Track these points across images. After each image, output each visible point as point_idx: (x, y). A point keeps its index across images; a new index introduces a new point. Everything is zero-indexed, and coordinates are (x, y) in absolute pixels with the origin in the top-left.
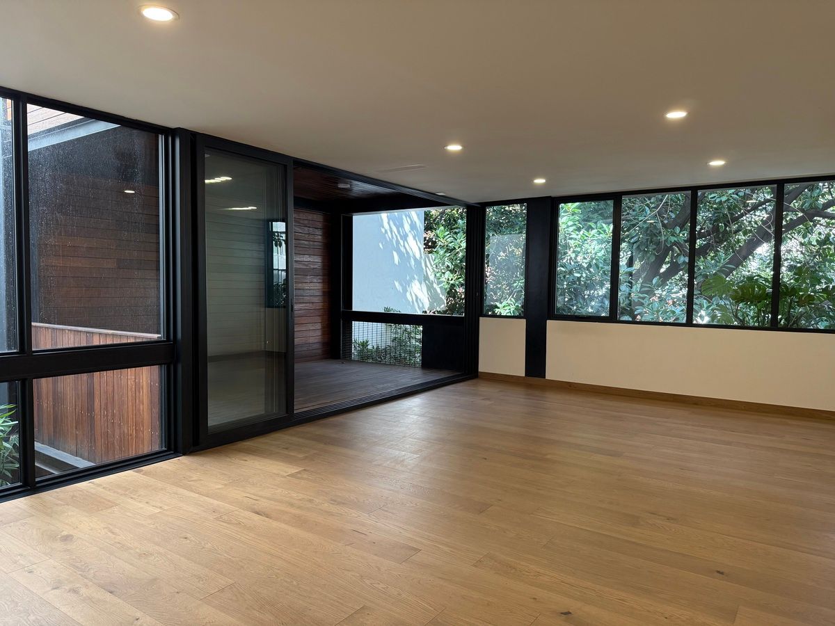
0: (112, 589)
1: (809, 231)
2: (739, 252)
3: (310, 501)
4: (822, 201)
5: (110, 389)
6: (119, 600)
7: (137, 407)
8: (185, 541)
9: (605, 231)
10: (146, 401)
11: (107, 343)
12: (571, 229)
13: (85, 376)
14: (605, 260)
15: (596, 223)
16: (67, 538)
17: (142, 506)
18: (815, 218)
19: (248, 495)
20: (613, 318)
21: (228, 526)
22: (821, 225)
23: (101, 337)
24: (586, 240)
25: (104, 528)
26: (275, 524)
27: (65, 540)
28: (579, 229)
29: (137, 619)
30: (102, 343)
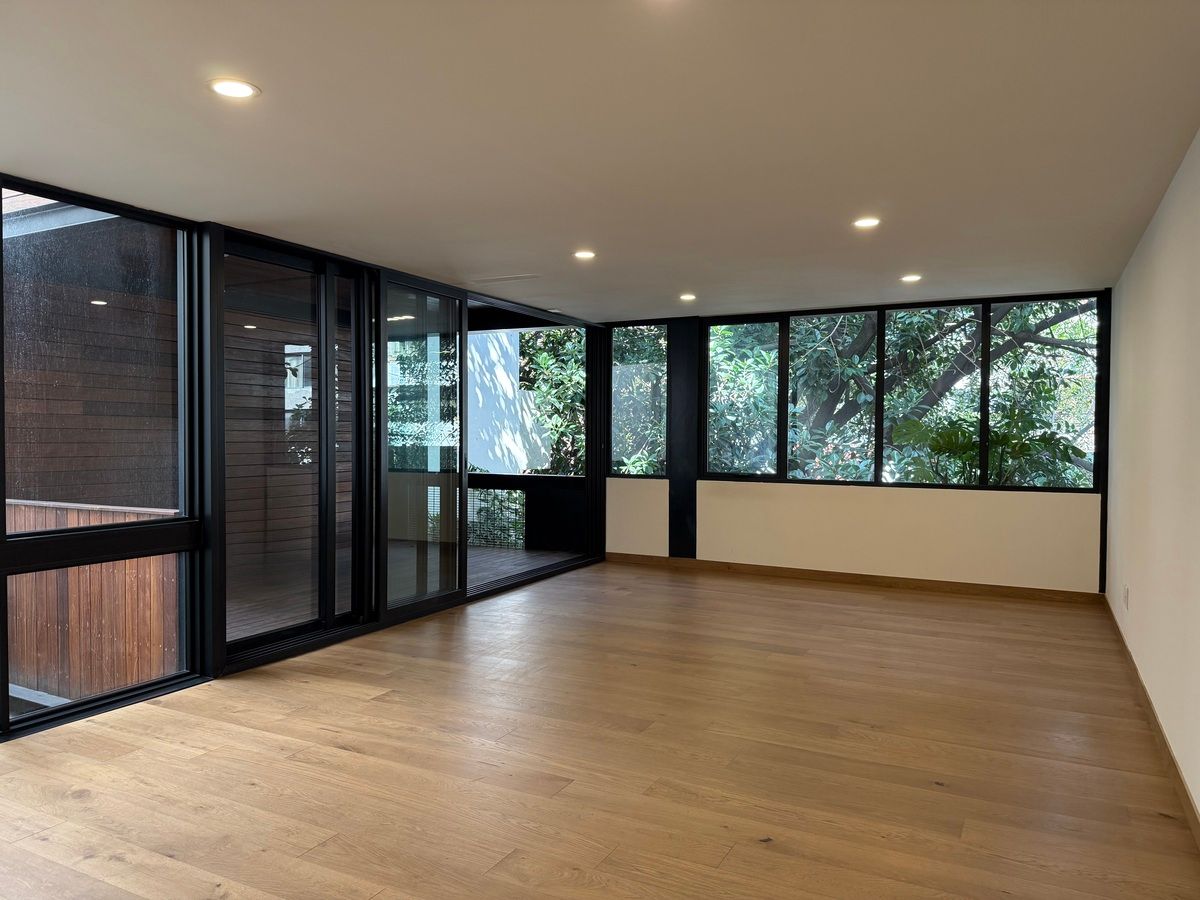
0: (171, 853)
1: (1018, 360)
2: (934, 387)
3: (411, 729)
4: (1032, 321)
5: (96, 588)
6: (185, 865)
7: (141, 613)
8: (253, 788)
9: (764, 361)
10: (155, 605)
11: (92, 524)
12: (721, 357)
13: (53, 574)
14: (766, 399)
15: (752, 349)
16: (81, 794)
17: (176, 747)
18: (1026, 344)
19: (324, 726)
20: (781, 476)
21: (309, 766)
22: (1033, 352)
23: (80, 515)
24: (740, 373)
25: (131, 779)
26: (371, 760)
27: (80, 797)
28: (731, 358)
29: (219, 886)
30: (82, 525)
